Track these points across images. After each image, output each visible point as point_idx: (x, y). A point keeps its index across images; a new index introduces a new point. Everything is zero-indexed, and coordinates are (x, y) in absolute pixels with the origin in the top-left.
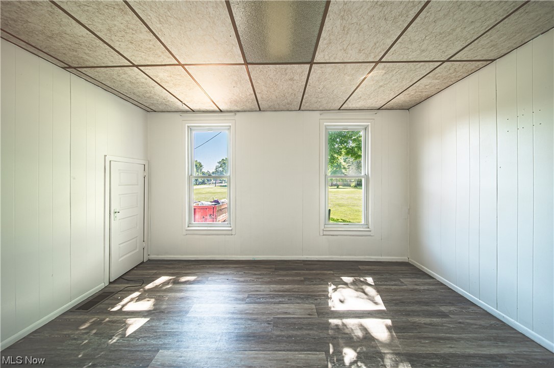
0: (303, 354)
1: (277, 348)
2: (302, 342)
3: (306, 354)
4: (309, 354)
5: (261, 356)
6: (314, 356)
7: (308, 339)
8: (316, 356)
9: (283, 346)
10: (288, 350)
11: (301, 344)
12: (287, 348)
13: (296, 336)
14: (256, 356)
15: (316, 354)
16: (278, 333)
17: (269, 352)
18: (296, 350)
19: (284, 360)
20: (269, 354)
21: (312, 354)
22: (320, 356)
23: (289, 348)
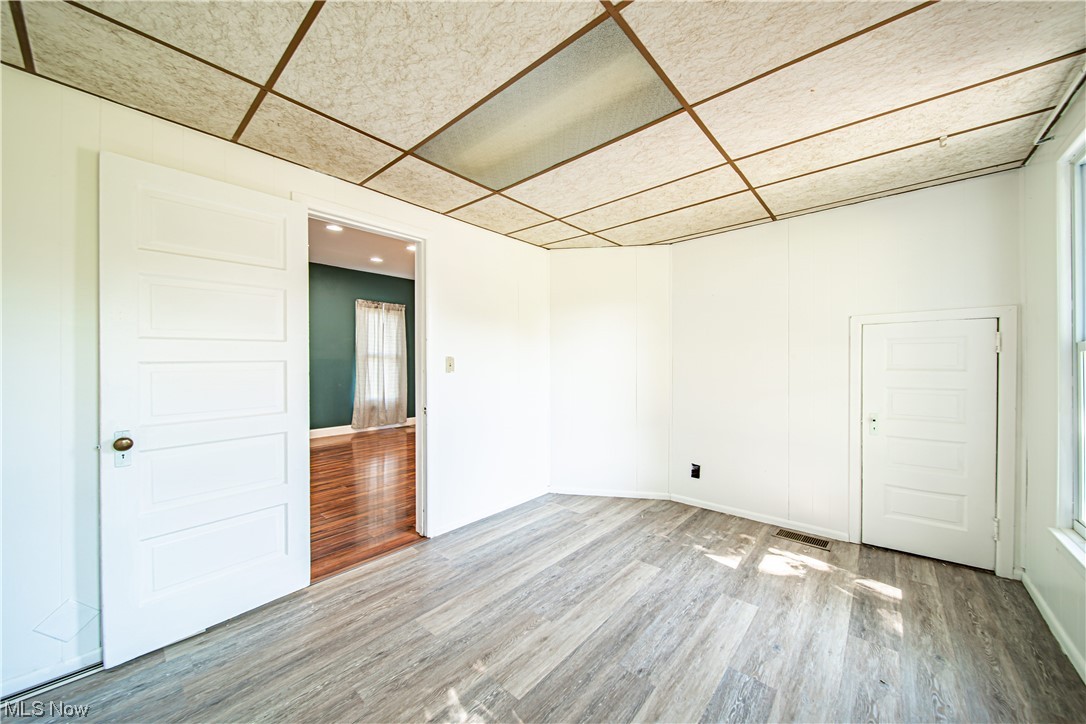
0: (543, 673)
1: (581, 652)
2: (563, 686)
3: (541, 676)
4: (536, 680)
5: (583, 632)
6: (529, 681)
7: (561, 700)
8: (525, 685)
9: (579, 661)
10: (566, 660)
11: (561, 682)
12: (570, 664)
13: (581, 688)
14: (589, 627)
15: (527, 687)
16: (609, 669)
17: (582, 641)
18: (557, 669)
19: (557, 648)
20: (579, 639)
21: (533, 682)
22: (520, 689)
23: (568, 664)
